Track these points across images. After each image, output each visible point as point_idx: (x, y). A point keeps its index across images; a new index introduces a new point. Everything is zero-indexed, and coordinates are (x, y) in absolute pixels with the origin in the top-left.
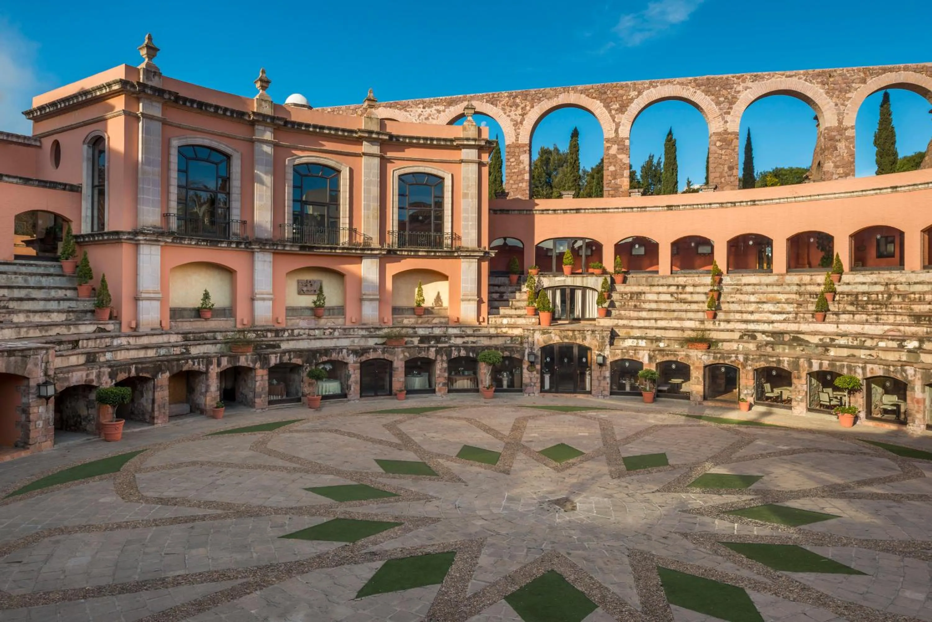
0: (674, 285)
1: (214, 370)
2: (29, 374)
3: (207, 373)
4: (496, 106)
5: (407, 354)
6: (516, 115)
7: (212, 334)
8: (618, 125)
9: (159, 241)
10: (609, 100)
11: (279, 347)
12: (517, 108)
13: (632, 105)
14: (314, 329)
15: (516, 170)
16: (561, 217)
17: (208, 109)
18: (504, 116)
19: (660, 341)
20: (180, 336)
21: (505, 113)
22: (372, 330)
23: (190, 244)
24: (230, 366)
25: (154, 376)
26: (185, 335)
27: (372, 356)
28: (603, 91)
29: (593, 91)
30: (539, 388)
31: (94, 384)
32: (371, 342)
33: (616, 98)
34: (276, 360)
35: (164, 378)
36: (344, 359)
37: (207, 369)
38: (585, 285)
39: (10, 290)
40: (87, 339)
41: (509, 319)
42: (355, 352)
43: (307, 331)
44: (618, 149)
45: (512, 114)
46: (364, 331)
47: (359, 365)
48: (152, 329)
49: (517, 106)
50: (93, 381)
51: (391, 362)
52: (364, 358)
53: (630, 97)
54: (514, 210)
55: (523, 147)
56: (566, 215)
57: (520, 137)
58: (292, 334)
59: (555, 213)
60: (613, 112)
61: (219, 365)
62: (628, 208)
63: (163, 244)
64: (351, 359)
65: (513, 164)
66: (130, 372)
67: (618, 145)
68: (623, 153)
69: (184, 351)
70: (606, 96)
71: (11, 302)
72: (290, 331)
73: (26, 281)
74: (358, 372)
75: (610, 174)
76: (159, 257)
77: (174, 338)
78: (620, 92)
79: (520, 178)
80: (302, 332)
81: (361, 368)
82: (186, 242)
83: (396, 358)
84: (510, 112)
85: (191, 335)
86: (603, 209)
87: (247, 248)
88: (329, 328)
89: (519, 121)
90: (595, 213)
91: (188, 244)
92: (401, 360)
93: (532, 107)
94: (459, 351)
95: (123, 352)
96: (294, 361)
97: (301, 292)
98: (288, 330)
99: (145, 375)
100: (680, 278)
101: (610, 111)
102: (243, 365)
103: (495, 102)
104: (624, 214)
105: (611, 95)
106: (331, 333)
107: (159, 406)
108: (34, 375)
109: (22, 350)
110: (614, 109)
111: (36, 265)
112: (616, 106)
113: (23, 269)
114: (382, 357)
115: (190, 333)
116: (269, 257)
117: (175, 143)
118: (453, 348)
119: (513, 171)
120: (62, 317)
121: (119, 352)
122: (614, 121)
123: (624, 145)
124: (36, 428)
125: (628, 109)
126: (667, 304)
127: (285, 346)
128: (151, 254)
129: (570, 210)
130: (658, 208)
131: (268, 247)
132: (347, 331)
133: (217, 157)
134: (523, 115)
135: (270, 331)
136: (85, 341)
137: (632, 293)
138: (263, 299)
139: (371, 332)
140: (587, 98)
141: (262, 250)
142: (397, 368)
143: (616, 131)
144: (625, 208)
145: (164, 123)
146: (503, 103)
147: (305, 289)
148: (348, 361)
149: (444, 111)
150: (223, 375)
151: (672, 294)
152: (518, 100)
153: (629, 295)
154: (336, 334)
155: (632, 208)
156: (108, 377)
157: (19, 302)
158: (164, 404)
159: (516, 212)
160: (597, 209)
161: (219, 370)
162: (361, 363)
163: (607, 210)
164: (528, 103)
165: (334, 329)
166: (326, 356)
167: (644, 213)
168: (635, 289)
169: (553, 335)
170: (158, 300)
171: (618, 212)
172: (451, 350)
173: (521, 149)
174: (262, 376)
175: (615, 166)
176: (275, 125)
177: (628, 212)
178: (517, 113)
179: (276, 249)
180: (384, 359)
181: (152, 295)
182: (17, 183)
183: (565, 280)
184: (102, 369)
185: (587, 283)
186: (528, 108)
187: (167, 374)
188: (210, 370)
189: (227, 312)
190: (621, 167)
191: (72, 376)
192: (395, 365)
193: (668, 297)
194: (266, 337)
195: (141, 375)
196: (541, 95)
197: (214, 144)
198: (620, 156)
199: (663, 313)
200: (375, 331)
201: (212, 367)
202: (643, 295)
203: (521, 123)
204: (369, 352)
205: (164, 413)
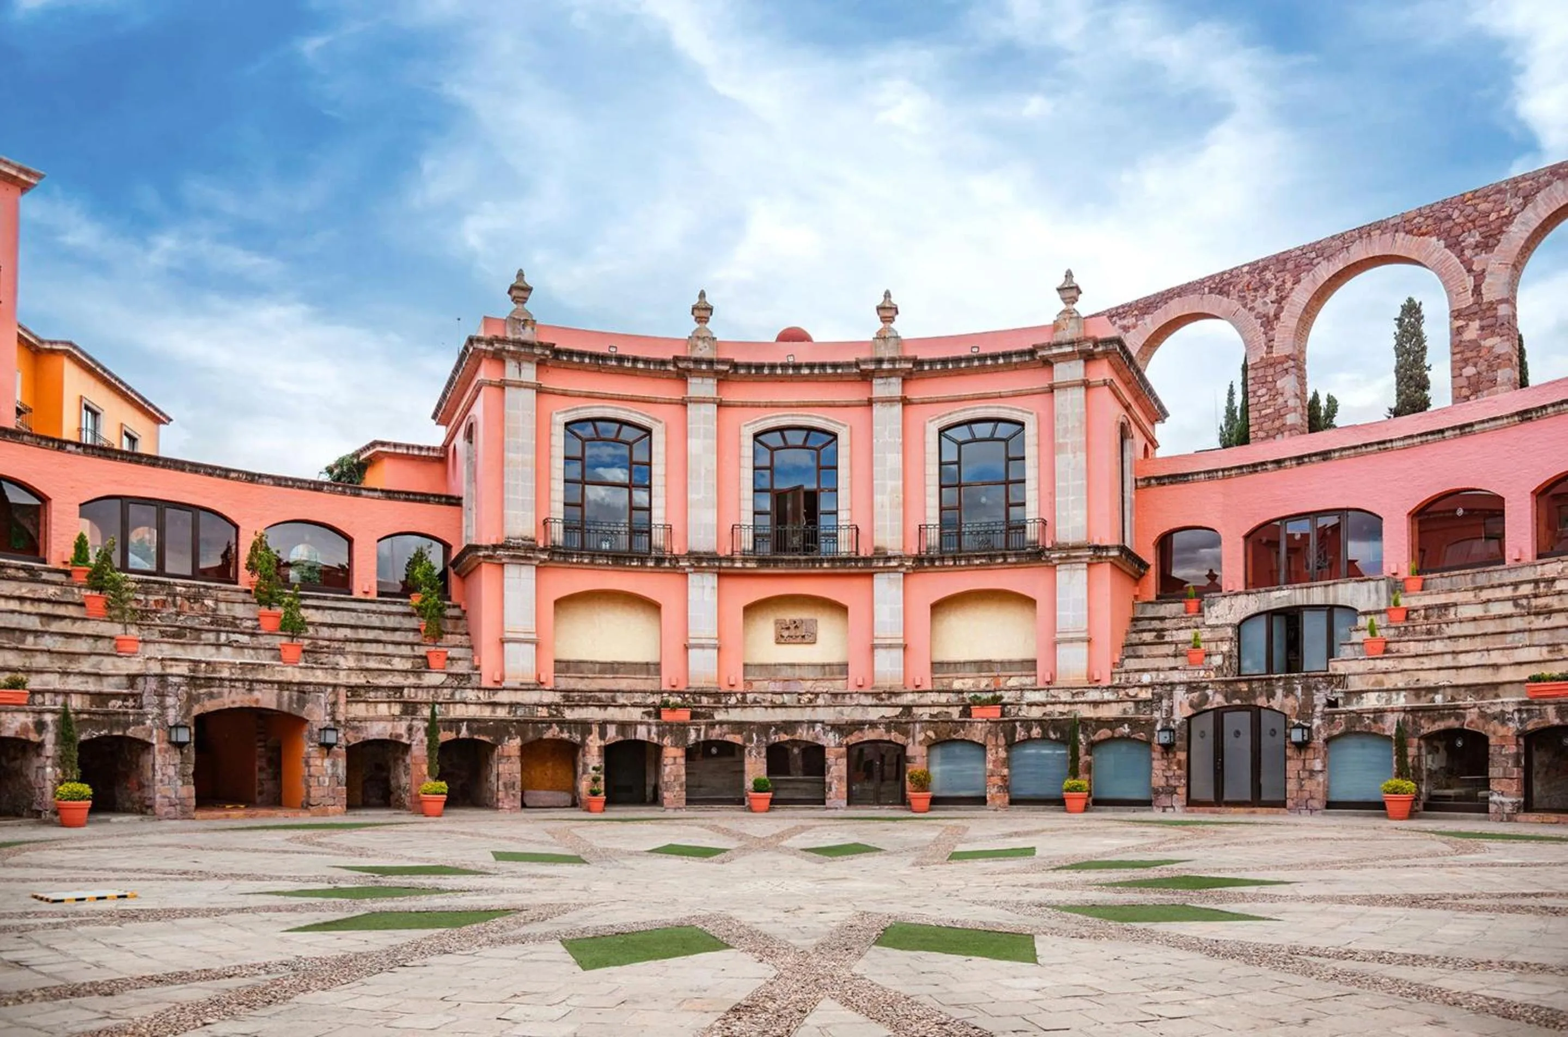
0: (1529, 582)
1: (594, 743)
2: (308, 715)
3: (583, 744)
4: (1228, 296)
5: (931, 734)
6: (1265, 303)
7: (610, 694)
8: (1480, 277)
9: (530, 558)
10: (1457, 230)
11: (712, 716)
12: (1266, 290)
13: (1513, 228)
14: (781, 694)
15: (1268, 411)
16: (1294, 473)
17: (609, 363)
18: (1245, 311)
19: (1436, 693)
20: (558, 694)
21: (1245, 306)
22: (884, 696)
23: (582, 562)
24: (620, 738)
25: (499, 741)
26: (567, 694)
27: (869, 735)
28: (1443, 215)
29: (1422, 219)
30: (1184, 797)
31: (404, 740)
32: (874, 714)
33: (1473, 221)
34: (698, 736)
35: (513, 745)
36: (817, 738)
37: (583, 740)
38: (1331, 603)
39: (353, 631)
40: (414, 687)
41: (1154, 674)
42: (837, 728)
43: (769, 697)
44: (1482, 328)
45: (1258, 304)
46: (870, 697)
47: (844, 749)
48: (522, 684)
49: (1267, 286)
50: (401, 736)
51: (904, 748)
52: (854, 739)
53: (1505, 213)
54: (1198, 473)
55: (1282, 363)
56: (1302, 468)
57: (1275, 344)
58: (744, 699)
59: (1280, 467)
60: (1468, 253)
61: (603, 735)
62: (1432, 433)
63: (537, 562)
64: (830, 741)
65: (1262, 400)
66: (458, 732)
67: (1481, 319)
68: (1493, 334)
69: (555, 713)
70: (1451, 223)
71: (348, 643)
72: (739, 696)
73: (382, 621)
74: (843, 762)
75: (1465, 383)
76: (534, 581)
77: (548, 697)
78: (1483, 206)
79: (1277, 424)
80: (759, 697)
81: (849, 756)
82: (575, 560)
83: (910, 740)
84: (1253, 301)
85: (576, 694)
86: (1379, 443)
87: (675, 567)
88: (807, 693)
89: (1272, 314)
90: (1362, 455)
91: (577, 562)
92: (921, 743)
93: (1297, 282)
94: (1029, 730)
95: (458, 706)
96: (729, 738)
97: (780, 640)
98: (735, 693)
99: (482, 738)
100: (1547, 567)
101: (1460, 255)
102: (642, 738)
103: (1226, 289)
104: (1427, 447)
105: (1461, 220)
106: (810, 701)
107: (505, 784)
108: (315, 717)
109: (300, 684)
110: (1467, 247)
111: (401, 603)
112: (1474, 238)
113: (385, 608)
114: (886, 738)
115: (573, 691)
116: (710, 580)
117: (560, 419)
118: (1018, 724)
119: (1263, 412)
120: (408, 665)
121: (451, 706)
122: (1470, 271)
123: (1495, 316)
124: (319, 785)
125: (1503, 238)
126: (1498, 621)
127: (720, 716)
128: (520, 578)
129: (1309, 456)
130: (1499, 422)
131: (704, 564)
132: (839, 698)
133: (628, 434)
134: (1280, 301)
135: (706, 694)
136: (413, 690)
137: (1427, 608)
138: (702, 647)
139: (882, 700)
140: (1409, 237)
141: (699, 570)
142: (914, 757)
143: (1477, 290)
144: (1426, 434)
145: (540, 391)
146: (1240, 287)
147: (786, 633)
148: (825, 744)
149: (1135, 326)
150: (609, 752)
151: (1515, 601)
152: (1268, 275)
153: (1422, 612)
154: (820, 701)
155: (1441, 431)
156: (423, 733)
157: (359, 644)
158: (514, 783)
159: (1202, 476)
160: (1366, 445)
161: (603, 743)
162: (849, 747)
163: (1389, 445)
164: (1288, 276)
165: (817, 695)
166: (786, 733)
167: (1470, 438)
168: (1442, 599)
169: (1210, 692)
170: (532, 643)
171: (1414, 445)
172: (1014, 728)
173: (1279, 368)
174: (675, 758)
175: (1475, 365)
176: (717, 373)
177: (1435, 441)
178: (1268, 300)
179: (719, 568)
180: (890, 742)
181: (522, 636)
182: (379, 498)
183: (1289, 596)
184: (415, 723)
185: (1336, 597)
186: (1289, 285)
187: (517, 742)
188: (587, 741)
189: (652, 667)
190: (1490, 366)
191: (372, 727)
192: (910, 752)
193: (1508, 608)
194: (700, 702)
195: (476, 737)
196: (1313, 255)
197: (623, 415)
198: (1489, 342)
199: (1478, 640)
200: (889, 698)
201: (591, 737)
202: (1452, 610)
203: (1277, 317)
204: (861, 730)
205: (513, 795)
